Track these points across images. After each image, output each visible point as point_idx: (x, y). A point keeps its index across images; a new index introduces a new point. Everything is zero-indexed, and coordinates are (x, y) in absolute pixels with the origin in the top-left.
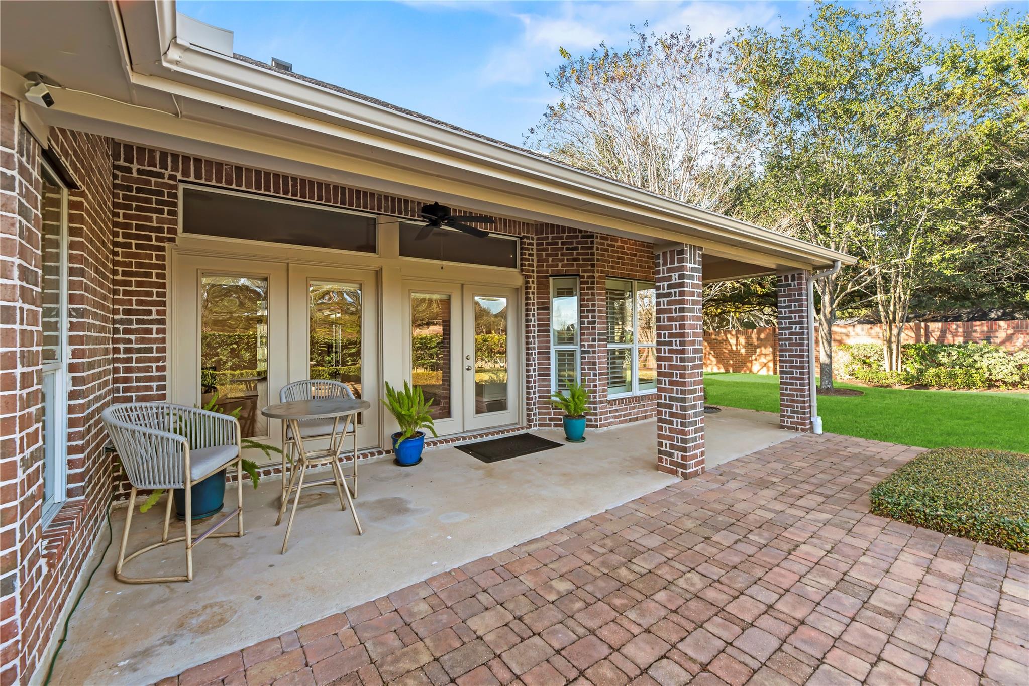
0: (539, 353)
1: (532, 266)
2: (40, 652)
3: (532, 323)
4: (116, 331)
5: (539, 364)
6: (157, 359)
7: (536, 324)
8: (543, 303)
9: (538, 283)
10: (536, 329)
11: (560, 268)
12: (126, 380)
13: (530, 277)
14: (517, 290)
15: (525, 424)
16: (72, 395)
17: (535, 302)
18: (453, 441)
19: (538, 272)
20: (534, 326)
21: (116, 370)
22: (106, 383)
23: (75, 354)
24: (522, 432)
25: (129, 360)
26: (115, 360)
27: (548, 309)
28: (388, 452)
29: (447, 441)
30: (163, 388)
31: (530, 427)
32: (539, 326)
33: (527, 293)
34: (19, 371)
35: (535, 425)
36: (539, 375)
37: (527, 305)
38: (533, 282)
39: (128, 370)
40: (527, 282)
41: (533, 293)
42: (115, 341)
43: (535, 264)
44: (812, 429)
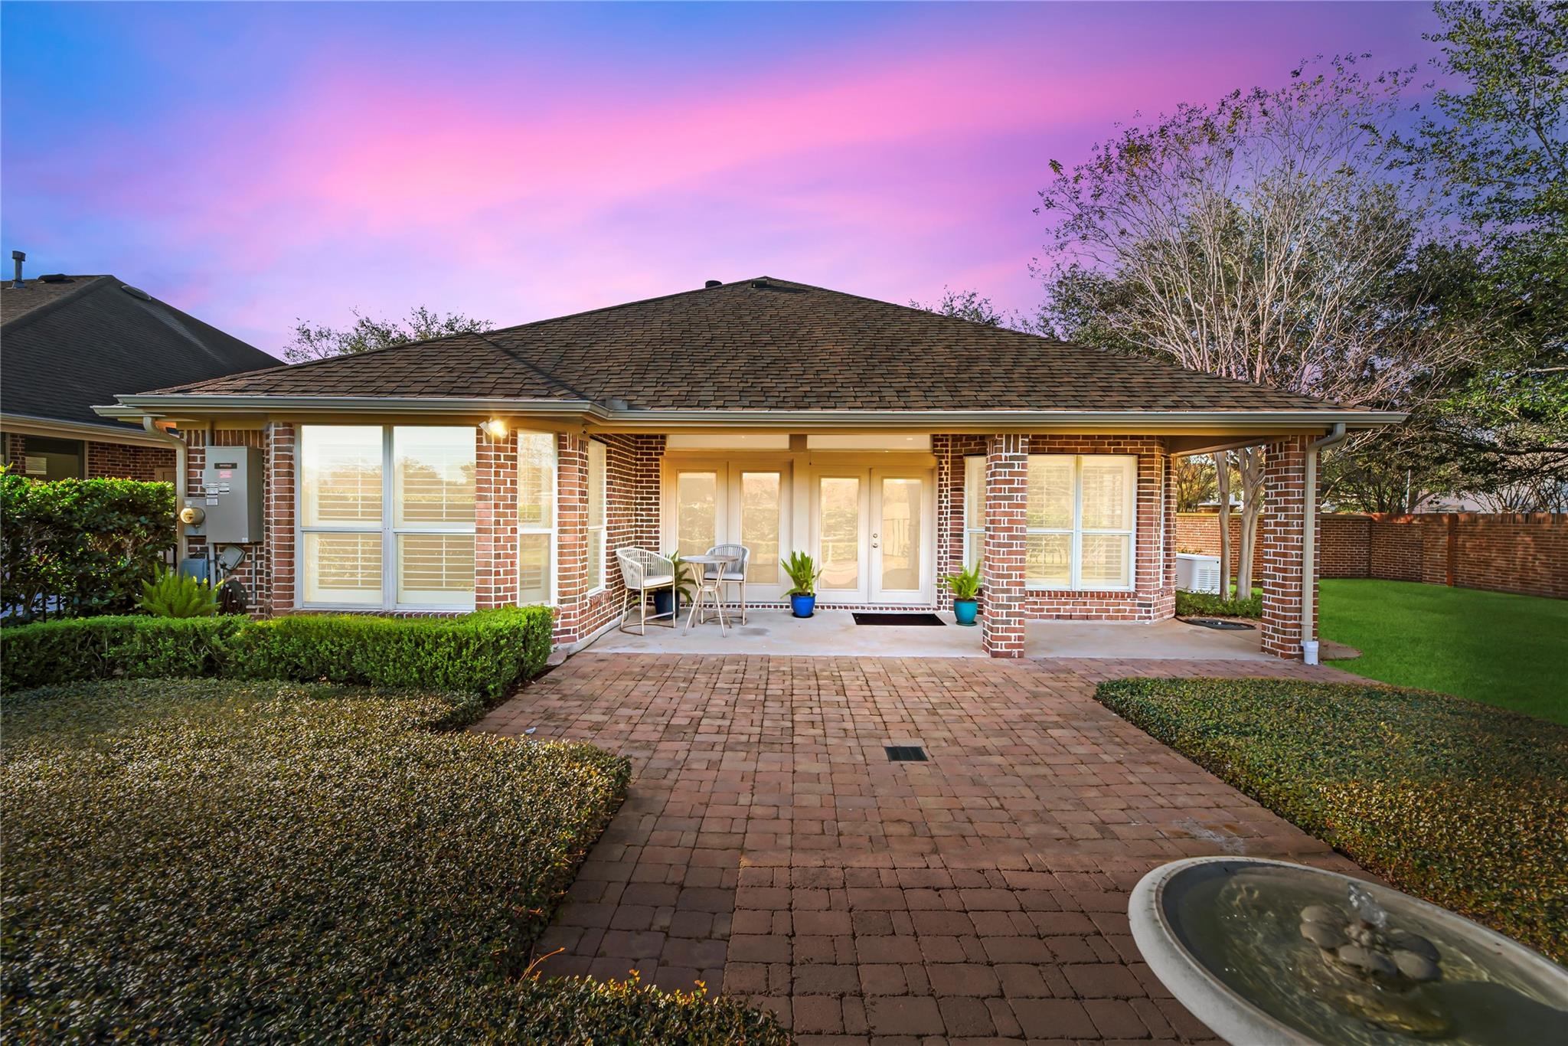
0: (951, 535)
1: (947, 446)
2: (589, 632)
3: (945, 504)
4: (637, 509)
5: (951, 546)
6: (655, 526)
7: (949, 505)
8: (956, 484)
9: (952, 463)
10: (949, 510)
11: (973, 447)
12: (641, 538)
13: (943, 457)
14: (932, 471)
15: (935, 605)
16: (608, 541)
17: (949, 482)
18: (852, 608)
19: (952, 452)
20: (946, 508)
21: (636, 532)
22: (630, 538)
23: (610, 522)
24: (927, 612)
25: (642, 526)
26: (636, 526)
27: (961, 490)
28: (787, 607)
29: (846, 608)
30: (657, 543)
31: (939, 608)
32: (952, 507)
33: (940, 474)
34: (578, 527)
35: (945, 608)
36: (951, 557)
37: (940, 485)
38: (947, 463)
39: (642, 532)
40: (941, 463)
41: (946, 474)
42: (636, 515)
43: (950, 443)
44: (1302, 657)
